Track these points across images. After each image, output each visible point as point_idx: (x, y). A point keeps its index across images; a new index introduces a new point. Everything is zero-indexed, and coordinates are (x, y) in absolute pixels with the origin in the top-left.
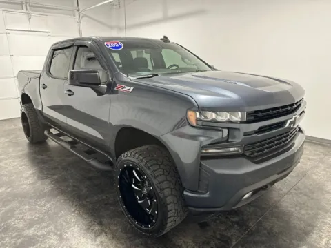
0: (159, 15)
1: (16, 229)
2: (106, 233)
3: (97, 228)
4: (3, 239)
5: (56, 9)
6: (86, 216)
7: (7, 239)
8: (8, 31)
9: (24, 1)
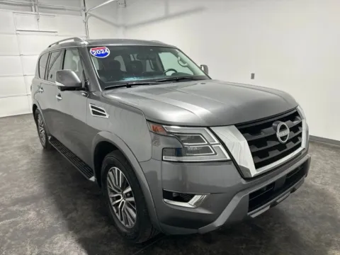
8: (18, 32)
9: (33, 3)
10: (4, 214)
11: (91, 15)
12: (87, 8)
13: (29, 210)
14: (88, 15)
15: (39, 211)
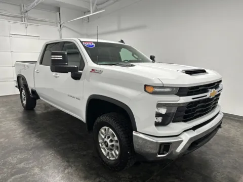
0: (115, 28)
1: (11, 163)
2: (72, 167)
3: (66, 164)
4: (3, 169)
5: (45, 21)
6: (58, 157)
7: (5, 170)
8: (11, 35)
9: (23, 15)
10: (14, 171)
11: (64, 27)
12: (62, 22)
13: (33, 167)
14: (62, 26)
15: (42, 167)
